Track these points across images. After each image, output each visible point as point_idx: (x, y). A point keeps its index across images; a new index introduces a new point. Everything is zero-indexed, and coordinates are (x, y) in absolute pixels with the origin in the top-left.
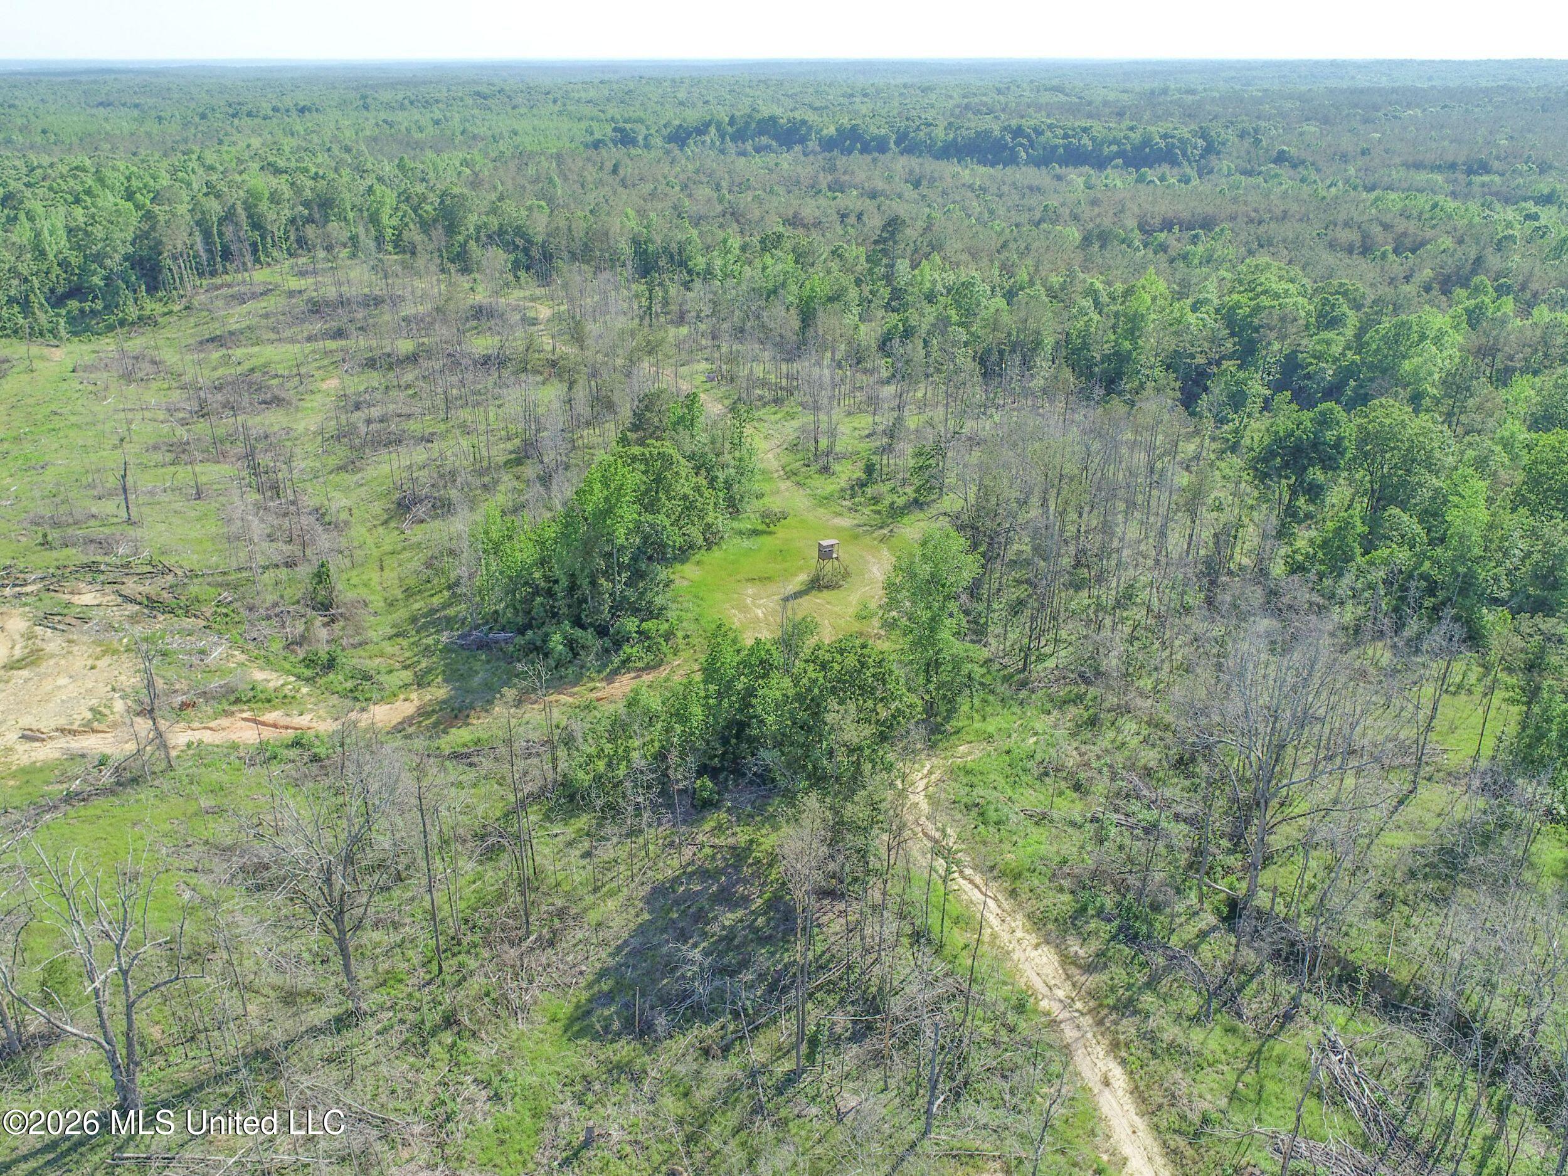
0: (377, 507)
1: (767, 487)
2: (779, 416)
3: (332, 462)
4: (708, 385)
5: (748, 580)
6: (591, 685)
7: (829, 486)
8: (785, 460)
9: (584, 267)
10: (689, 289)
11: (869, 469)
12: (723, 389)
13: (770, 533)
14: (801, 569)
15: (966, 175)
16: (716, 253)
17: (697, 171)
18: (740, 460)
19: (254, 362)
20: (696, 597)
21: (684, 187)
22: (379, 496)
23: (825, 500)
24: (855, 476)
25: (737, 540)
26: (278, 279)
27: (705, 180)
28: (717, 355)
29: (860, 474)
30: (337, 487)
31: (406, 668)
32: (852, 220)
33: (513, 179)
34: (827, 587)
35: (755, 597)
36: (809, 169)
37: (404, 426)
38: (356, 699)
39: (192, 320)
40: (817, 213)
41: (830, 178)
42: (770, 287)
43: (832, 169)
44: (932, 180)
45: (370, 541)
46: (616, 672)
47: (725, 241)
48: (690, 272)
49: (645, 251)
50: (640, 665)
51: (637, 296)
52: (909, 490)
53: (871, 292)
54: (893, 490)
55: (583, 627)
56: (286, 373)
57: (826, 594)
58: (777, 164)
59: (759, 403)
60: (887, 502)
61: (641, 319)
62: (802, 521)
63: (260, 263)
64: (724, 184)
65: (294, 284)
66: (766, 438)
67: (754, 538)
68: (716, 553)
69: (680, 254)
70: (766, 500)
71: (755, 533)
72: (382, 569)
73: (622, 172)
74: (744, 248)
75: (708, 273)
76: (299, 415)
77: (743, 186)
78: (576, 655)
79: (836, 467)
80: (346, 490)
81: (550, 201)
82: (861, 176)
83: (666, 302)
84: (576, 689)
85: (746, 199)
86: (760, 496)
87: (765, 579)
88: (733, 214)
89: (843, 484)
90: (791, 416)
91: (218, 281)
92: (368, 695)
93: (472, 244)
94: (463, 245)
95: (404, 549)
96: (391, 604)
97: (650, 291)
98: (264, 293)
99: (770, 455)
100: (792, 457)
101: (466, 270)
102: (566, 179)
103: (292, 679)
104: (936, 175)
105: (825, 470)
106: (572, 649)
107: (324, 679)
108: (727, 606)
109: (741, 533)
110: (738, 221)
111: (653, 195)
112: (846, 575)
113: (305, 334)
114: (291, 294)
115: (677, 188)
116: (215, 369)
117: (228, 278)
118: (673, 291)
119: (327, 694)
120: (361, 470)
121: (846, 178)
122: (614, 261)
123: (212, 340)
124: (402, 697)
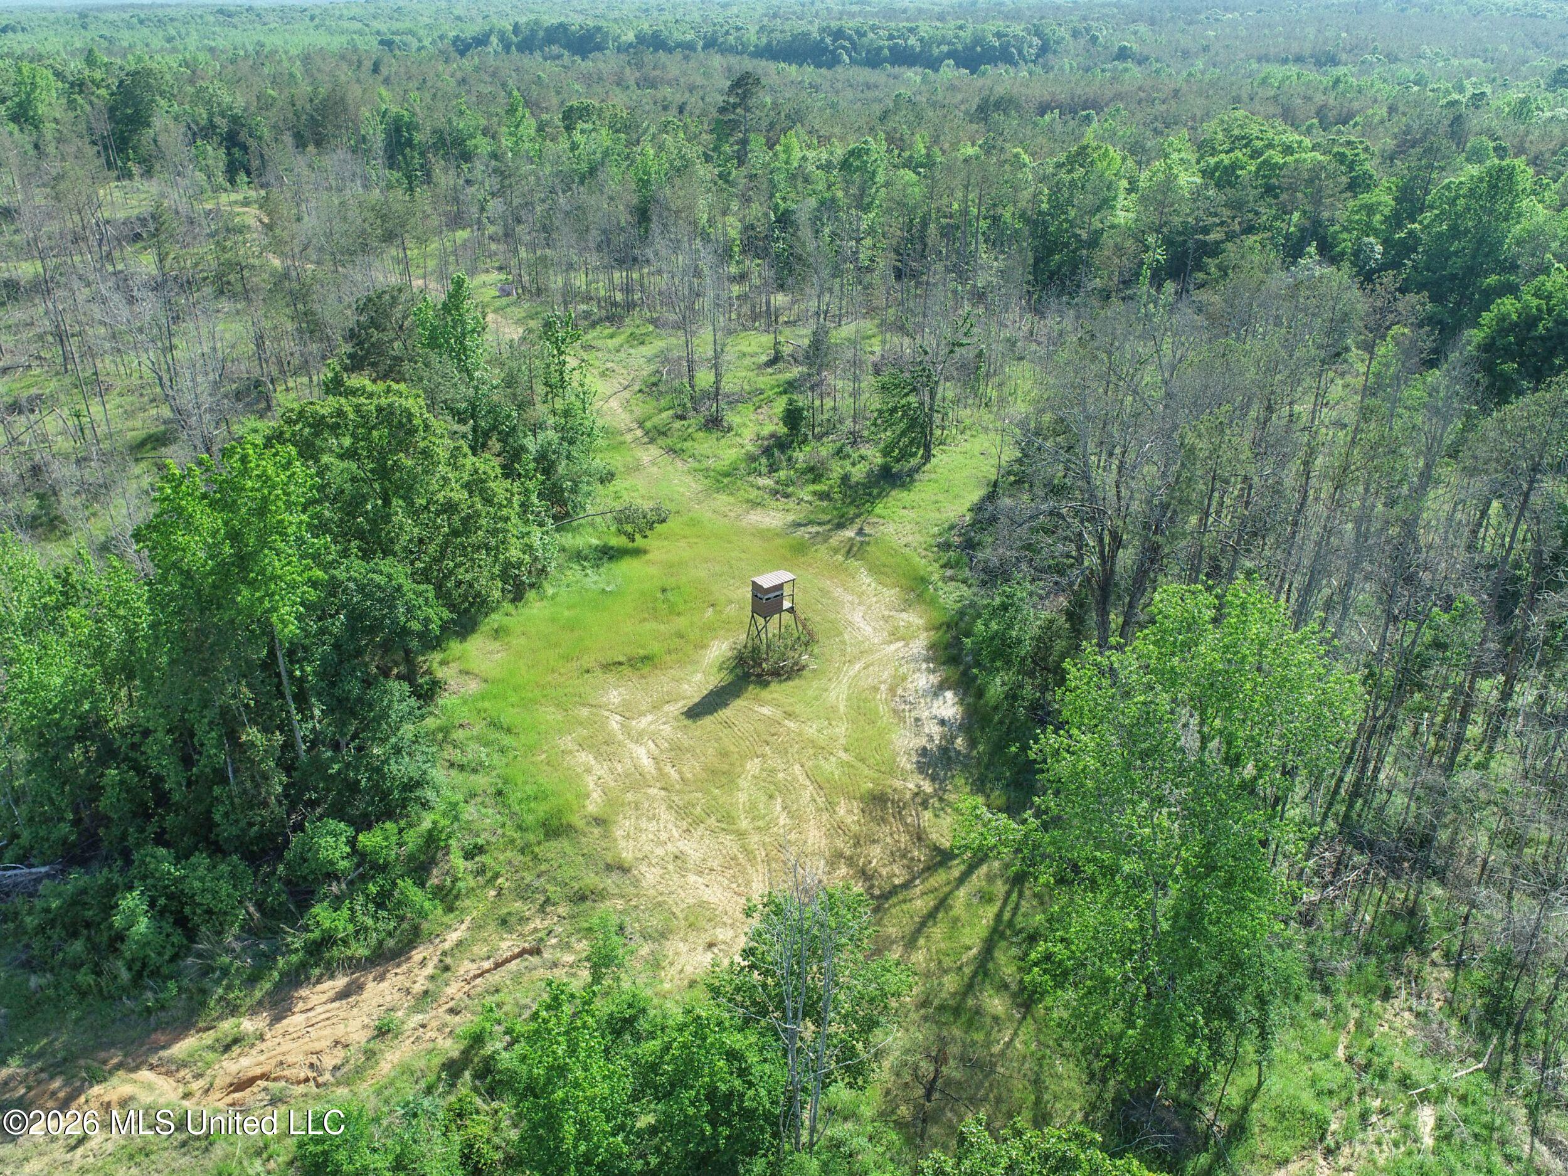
1: (617, 461)
2: (619, 340)
4: (505, 301)
5: (607, 667)
6: (227, 1026)
7: (728, 451)
8: (639, 411)
11: (793, 418)
12: (526, 305)
13: (637, 552)
14: (710, 629)
15: (792, 73)
17: (477, 70)
18: (567, 413)
21: (462, 84)
23: (723, 479)
24: (766, 432)
25: (574, 574)
28: (513, 263)
29: (774, 427)
34: (777, 673)
35: (628, 712)
42: (584, 166)
43: (640, 65)
50: (358, 950)
52: (870, 451)
53: (720, 175)
54: (839, 453)
58: (572, 63)
59: (586, 323)
60: (835, 475)
62: (694, 523)
66: (603, 374)
67: (606, 567)
68: (535, 608)
70: (618, 484)
71: (608, 554)
78: (191, 935)
79: (731, 418)
84: (184, 1046)
86: (607, 478)
87: (641, 663)
89: (750, 448)
90: (639, 340)
99: (614, 404)
100: (651, 405)
105: (714, 424)
106: (181, 921)
108: (568, 742)
109: (578, 556)
111: (422, 89)
112: (808, 640)
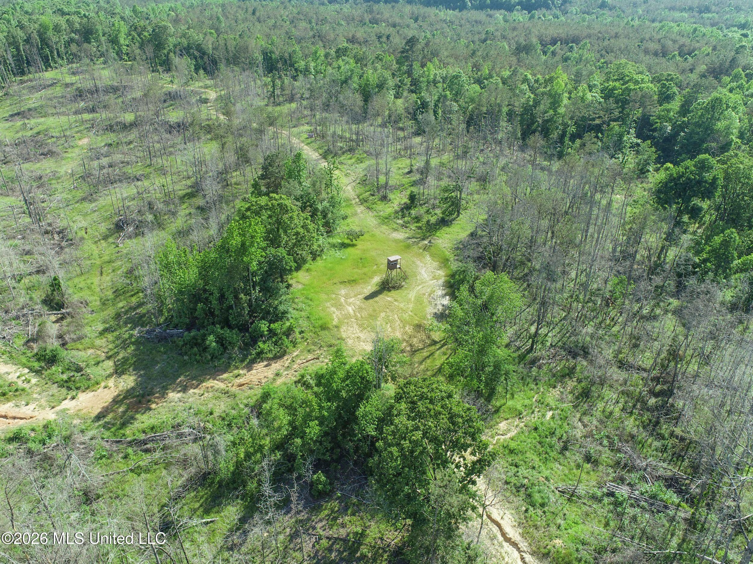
0: (103, 228)
1: (349, 211)
2: (353, 160)
3: (79, 194)
4: (309, 140)
5: (341, 283)
6: (236, 372)
7: (388, 209)
8: (358, 191)
9: (236, 68)
10: (296, 80)
11: (412, 198)
12: (318, 143)
13: (353, 245)
14: (375, 273)
15: (442, 15)
16: (310, 59)
17: (298, 13)
18: (332, 198)
19: (40, 128)
20: (307, 298)
21: (292, 22)
22: (106, 219)
23: (385, 220)
24: (403, 202)
25: (332, 252)
26: (59, 77)
27: (303, 18)
28: (313, 120)
29: (406, 200)
30: (80, 212)
31: (109, 358)
32: (384, 39)
33: (198, 18)
34: (394, 288)
35: (347, 297)
36: (359, 11)
37: (124, 170)
38: (69, 388)
39: (8, 102)
40: (365, 35)
41: (370, 16)
42: (343, 78)
43: (371, 12)
44: (424, 17)
45: (96, 252)
46: (253, 361)
47: (316, 52)
48: (296, 70)
49: (271, 58)
50: (270, 355)
51: (266, 85)
52: (438, 211)
53: (400, 81)
54: (428, 212)
55: (230, 327)
56: (58, 135)
57: (393, 293)
58: (341, 9)
59: (340, 152)
60: (425, 220)
61: (269, 98)
62: (373, 236)
63: (51, 67)
64: (313, 21)
65: (69, 79)
66: (346, 175)
67: (343, 250)
68: (319, 263)
69: (290, 60)
70: (349, 220)
71: (344, 246)
72: (101, 274)
73: (257, 14)
74: (327, 56)
75: (306, 71)
76: (63, 162)
77: (324, 21)
78: (225, 348)
79: (391, 196)
80: (85, 215)
81: (217, 30)
82: (386, 15)
83: (282, 89)
84: (225, 376)
85: (326, 28)
86: (345, 218)
87: (352, 282)
88: (319, 36)
89: (396, 208)
90: (360, 161)
91: (25, 78)
92: (78, 385)
93: (172, 54)
94: (167, 56)
95: (117, 258)
96: (104, 303)
97: (273, 82)
98: (52, 85)
99: (349, 188)
100: (362, 189)
101: (168, 70)
102: (227, 18)
103: (27, 370)
104: (427, 15)
105: (384, 198)
106: (222, 345)
107: (49, 371)
108: (328, 304)
109: (334, 246)
110: (322, 40)
111: (274, 26)
112: (405, 278)
113: (73, 110)
114: (67, 85)
115: (288, 23)
116: (17, 132)
117: (31, 76)
118: (286, 82)
119: (50, 383)
120: (95, 200)
121: (378, 16)
122: (252, 64)
123: (18, 114)
124: (103, 384)
